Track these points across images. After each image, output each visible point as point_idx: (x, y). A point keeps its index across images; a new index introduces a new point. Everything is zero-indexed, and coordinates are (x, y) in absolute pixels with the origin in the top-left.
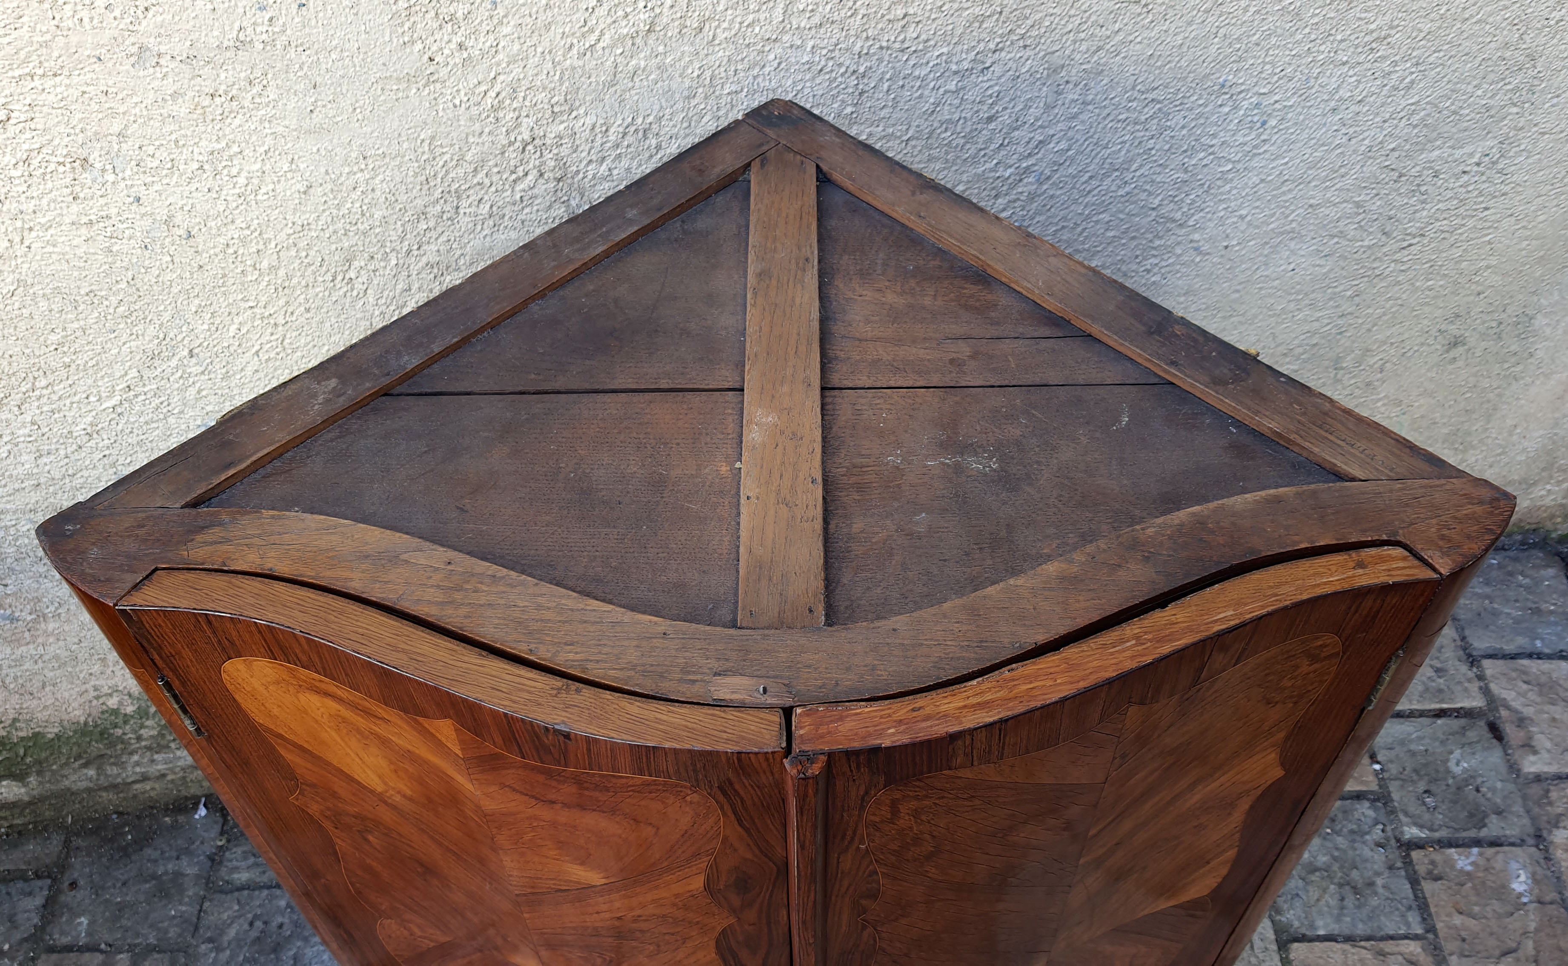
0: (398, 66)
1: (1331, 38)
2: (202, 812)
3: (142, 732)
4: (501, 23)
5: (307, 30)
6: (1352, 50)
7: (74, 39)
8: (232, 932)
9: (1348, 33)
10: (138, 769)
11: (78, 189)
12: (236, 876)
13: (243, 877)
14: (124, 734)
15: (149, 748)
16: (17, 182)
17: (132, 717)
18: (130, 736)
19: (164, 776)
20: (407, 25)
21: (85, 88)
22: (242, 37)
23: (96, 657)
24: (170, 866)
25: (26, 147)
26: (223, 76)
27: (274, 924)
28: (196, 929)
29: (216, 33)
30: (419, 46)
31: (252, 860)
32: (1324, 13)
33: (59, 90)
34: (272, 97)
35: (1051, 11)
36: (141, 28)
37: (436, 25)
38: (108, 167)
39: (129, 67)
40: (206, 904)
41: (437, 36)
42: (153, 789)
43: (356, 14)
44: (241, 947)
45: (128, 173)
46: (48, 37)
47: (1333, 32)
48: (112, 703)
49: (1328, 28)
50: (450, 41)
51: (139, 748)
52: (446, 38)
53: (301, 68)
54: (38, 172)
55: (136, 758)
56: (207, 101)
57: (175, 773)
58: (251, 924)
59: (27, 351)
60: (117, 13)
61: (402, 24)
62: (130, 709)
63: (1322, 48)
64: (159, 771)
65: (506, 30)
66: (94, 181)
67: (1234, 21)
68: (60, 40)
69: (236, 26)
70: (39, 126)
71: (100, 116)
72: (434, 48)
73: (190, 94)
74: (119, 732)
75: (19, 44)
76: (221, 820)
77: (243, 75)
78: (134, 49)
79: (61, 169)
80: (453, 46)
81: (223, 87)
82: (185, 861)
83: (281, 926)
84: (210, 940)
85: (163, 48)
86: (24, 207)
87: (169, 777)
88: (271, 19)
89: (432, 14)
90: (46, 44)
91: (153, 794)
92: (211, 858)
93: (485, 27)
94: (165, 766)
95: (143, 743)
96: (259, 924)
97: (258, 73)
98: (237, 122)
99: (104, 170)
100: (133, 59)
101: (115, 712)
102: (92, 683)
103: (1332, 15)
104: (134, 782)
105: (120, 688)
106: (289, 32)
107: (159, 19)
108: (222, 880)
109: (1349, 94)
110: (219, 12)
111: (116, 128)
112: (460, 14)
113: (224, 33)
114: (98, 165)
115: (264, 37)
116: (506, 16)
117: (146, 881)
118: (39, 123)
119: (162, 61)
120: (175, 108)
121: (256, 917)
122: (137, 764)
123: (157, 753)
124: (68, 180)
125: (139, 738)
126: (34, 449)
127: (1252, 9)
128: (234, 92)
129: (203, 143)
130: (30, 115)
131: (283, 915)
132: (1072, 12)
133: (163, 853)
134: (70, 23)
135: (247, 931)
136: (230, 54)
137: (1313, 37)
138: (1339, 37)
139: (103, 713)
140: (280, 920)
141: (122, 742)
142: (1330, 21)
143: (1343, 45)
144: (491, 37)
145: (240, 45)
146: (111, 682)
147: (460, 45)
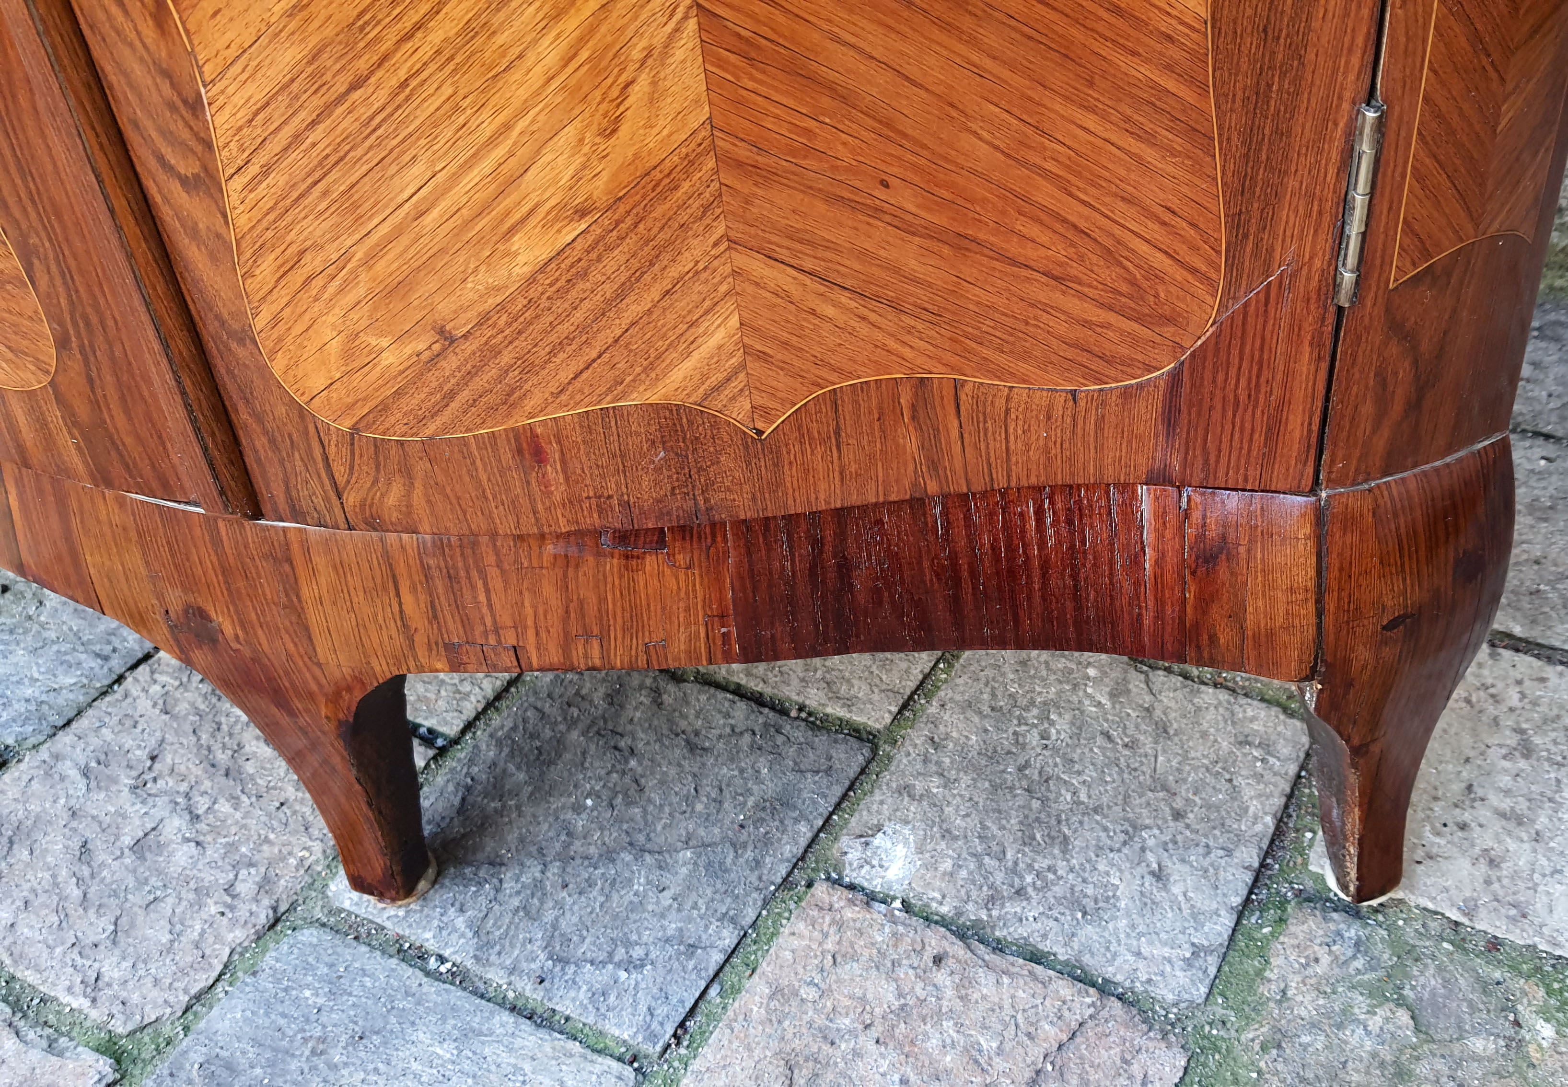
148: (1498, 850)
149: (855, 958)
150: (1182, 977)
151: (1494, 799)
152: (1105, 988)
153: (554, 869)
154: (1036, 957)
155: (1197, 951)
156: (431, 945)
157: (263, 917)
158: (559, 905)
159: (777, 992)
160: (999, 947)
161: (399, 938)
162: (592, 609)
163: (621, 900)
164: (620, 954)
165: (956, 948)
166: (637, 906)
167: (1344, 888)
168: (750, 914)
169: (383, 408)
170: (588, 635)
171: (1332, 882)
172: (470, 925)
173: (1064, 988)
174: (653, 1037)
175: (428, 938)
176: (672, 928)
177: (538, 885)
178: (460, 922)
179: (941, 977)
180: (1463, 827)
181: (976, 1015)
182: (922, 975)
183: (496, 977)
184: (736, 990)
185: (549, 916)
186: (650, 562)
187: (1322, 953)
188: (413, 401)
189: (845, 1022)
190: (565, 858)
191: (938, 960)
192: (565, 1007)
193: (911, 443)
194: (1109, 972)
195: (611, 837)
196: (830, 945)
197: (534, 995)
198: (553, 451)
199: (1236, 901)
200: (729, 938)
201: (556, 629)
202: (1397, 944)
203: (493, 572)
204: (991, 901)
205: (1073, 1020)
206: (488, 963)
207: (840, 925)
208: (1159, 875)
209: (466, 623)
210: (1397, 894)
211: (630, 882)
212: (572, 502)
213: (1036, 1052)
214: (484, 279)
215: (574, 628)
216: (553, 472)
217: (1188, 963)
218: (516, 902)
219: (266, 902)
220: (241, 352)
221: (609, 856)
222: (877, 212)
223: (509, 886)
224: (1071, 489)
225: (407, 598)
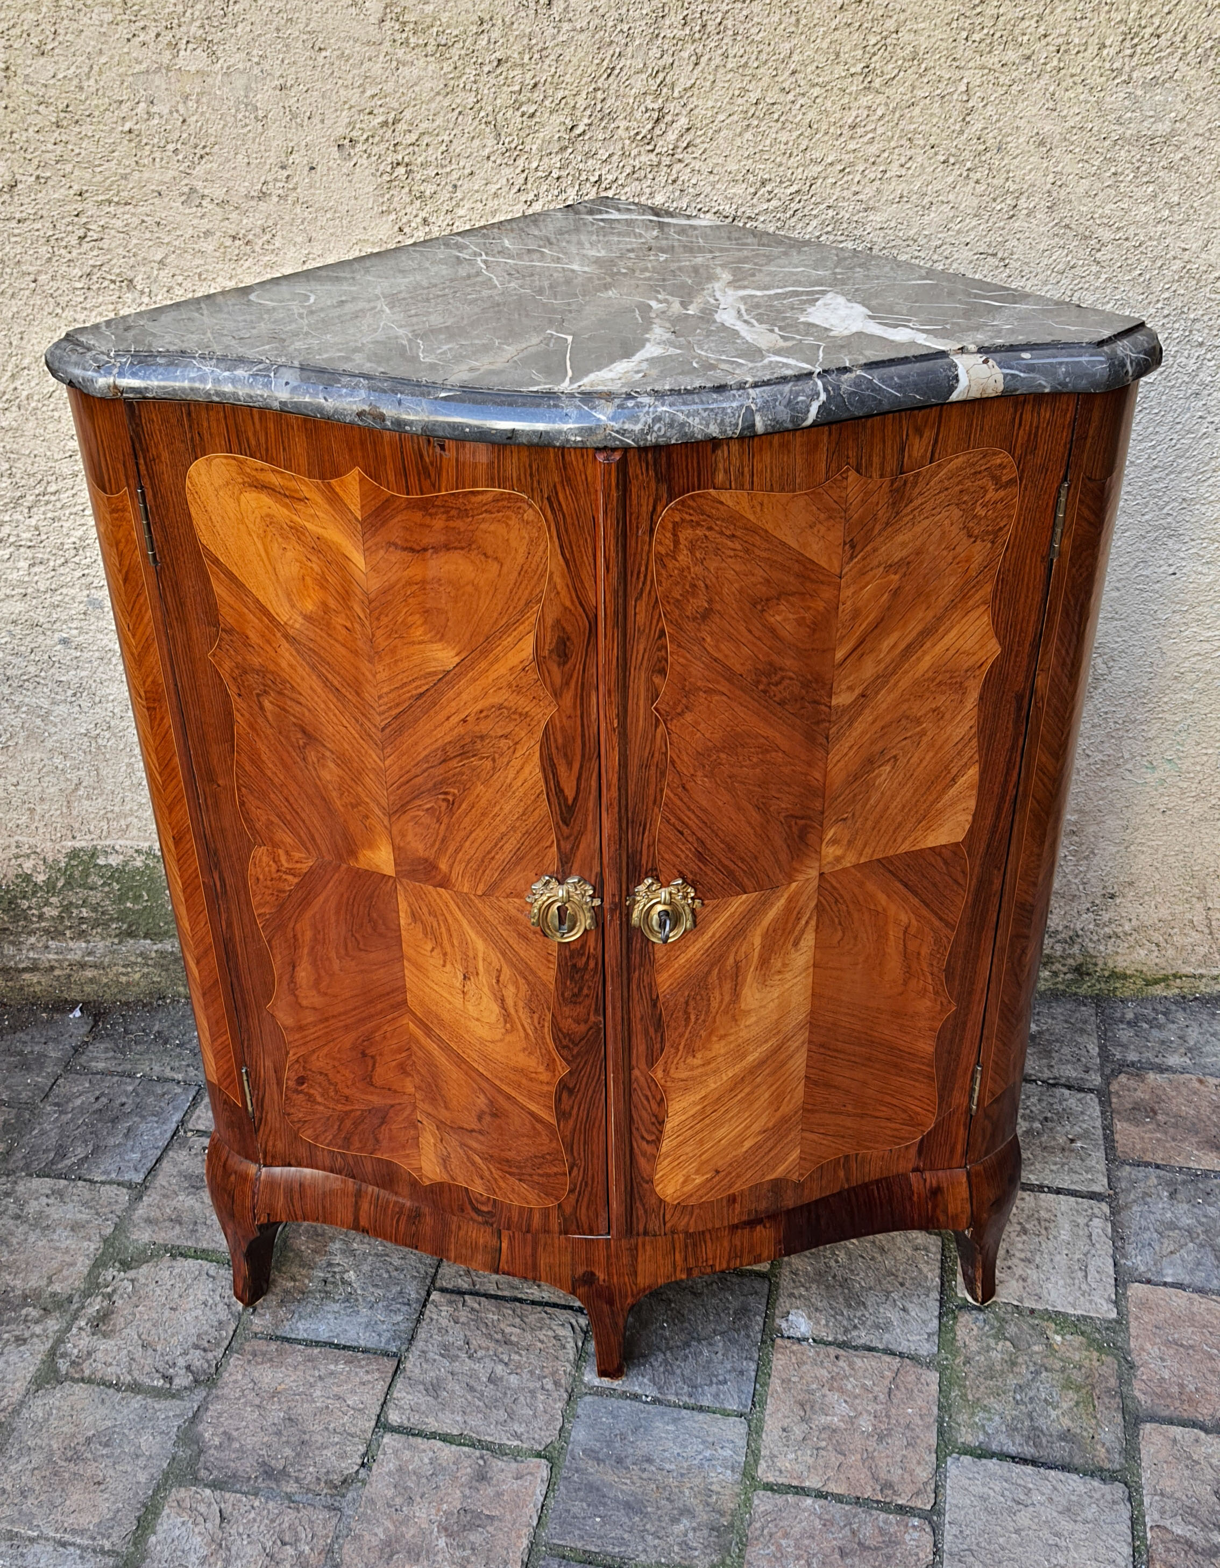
0: (375, 232)
1: (1184, 316)
2: (77, 1013)
3: (45, 910)
4: (458, 205)
5: (312, 191)
6: (1206, 331)
7: (146, 175)
8: (78, 1102)
9: (1201, 312)
10: (31, 955)
11: (120, 306)
12: (93, 1064)
13: (101, 1065)
14: (30, 908)
15: (47, 931)
16: (78, 293)
17: (41, 888)
18: (34, 911)
19: (52, 968)
20: (387, 196)
21: (146, 219)
22: (264, 189)
23: (27, 806)
24: (37, 1048)
25: (91, 262)
26: (245, 221)
27: (118, 1102)
28: (47, 1096)
29: (246, 184)
30: (393, 216)
31: (112, 1054)
32: (1173, 288)
33: (126, 216)
34: (277, 245)
35: (916, 253)
36: (195, 172)
37: (408, 200)
38: (147, 290)
39: (179, 204)
40: (60, 1081)
41: (408, 210)
42: (39, 983)
43: (350, 181)
44: (83, 1114)
45: (160, 297)
46: (128, 170)
47: (1186, 310)
48: (28, 866)
49: (1180, 305)
50: (416, 216)
51: (38, 929)
52: (414, 213)
53: (302, 223)
54: (95, 287)
55: (33, 940)
56: (228, 242)
57: (63, 969)
58: (97, 1099)
59: (49, 453)
60: (180, 157)
61: (383, 195)
62: (40, 878)
63: (1176, 326)
64: (49, 961)
65: (461, 212)
66: (134, 300)
67: (1086, 286)
68: (136, 175)
69: (262, 180)
70: (105, 247)
71: (150, 243)
72: (404, 220)
73: (218, 234)
74: (25, 904)
75: (107, 174)
76: (92, 1023)
77: (259, 222)
78: (186, 189)
79: (112, 286)
80: (419, 220)
81: (243, 231)
82: (51, 1045)
83: (123, 1105)
84: (56, 1104)
85: (206, 192)
86: (77, 316)
87: (57, 972)
88: (288, 177)
89: (407, 189)
90: (125, 177)
91: (38, 988)
92: (76, 1050)
93: (445, 207)
94: (56, 957)
95: (43, 924)
96: (104, 1100)
97: (270, 223)
98: (247, 264)
99: (142, 292)
100: (184, 198)
101: (27, 878)
102: (17, 838)
103: (1182, 292)
104: (25, 970)
105: (38, 850)
106: (299, 190)
107: (209, 166)
108: (81, 1065)
109: (1210, 379)
110: (252, 166)
111: (158, 257)
112: (428, 193)
113: (252, 184)
114: (139, 287)
115: (281, 191)
116: (462, 200)
117: (11, 1056)
118: (105, 244)
119: (204, 203)
120: (205, 245)
121: (102, 1094)
122: (32, 947)
123: (52, 939)
124: (114, 297)
125: (41, 917)
126: (31, 556)
127: (1104, 276)
128: (250, 237)
129: (219, 279)
130: (100, 235)
131: (128, 1097)
132: (935, 257)
133: (33, 1038)
134: (146, 161)
135: (91, 1103)
136: (253, 203)
137: (1166, 312)
138: (1192, 316)
139: (17, 876)
140: (124, 1100)
141: (25, 919)
142: (1181, 298)
143: (1197, 326)
144: (449, 216)
145: (263, 196)
146: (32, 841)
147: (425, 220)
148: (1024, 1275)
149: (805, 1363)
150: (927, 1346)
151: (1018, 1254)
152: (901, 1355)
153: (668, 1354)
154: (870, 1349)
155: (929, 1335)
156: (640, 1392)
157: (565, 1396)
158: (679, 1366)
159: (783, 1381)
160: (856, 1348)
161: (624, 1392)
162: (739, 1248)
163: (702, 1360)
164: (714, 1380)
165: (841, 1352)
166: (710, 1361)
167: (976, 1300)
168: (756, 1356)
169: (691, 1195)
170: (736, 1257)
171: (970, 1299)
172: (650, 1380)
173: (887, 1358)
174: (746, 1406)
175: (637, 1389)
176: (729, 1367)
177: (666, 1361)
178: (646, 1380)
179: (841, 1363)
180: (1009, 1268)
181: (860, 1373)
182: (834, 1364)
183: (673, 1398)
184: (767, 1385)
185: (678, 1371)
186: (758, 1228)
187: (973, 1326)
188: (700, 1193)
189: (814, 1386)
190: (671, 1349)
191: (837, 1357)
192: (705, 1403)
193: (842, 1174)
194: (900, 1349)
195: (683, 1336)
196: (794, 1360)
197: (692, 1401)
198: (739, 1200)
199: (937, 1313)
200: (753, 1366)
201: (726, 1257)
202: (997, 1318)
203: (709, 1241)
204: (846, 1331)
205: (895, 1368)
206: (665, 1394)
207: (793, 1352)
208: (904, 1309)
209: (697, 1260)
210: (994, 1299)
211: (701, 1353)
212: (741, 1213)
213: (887, 1382)
214: (734, 1153)
215: (733, 1255)
216: (737, 1206)
217: (928, 1340)
218: (662, 1369)
219: (562, 1390)
220: (645, 1186)
221: (687, 1344)
222: (841, 1113)
223: (655, 1363)
224: (886, 1179)
225: (677, 1255)
